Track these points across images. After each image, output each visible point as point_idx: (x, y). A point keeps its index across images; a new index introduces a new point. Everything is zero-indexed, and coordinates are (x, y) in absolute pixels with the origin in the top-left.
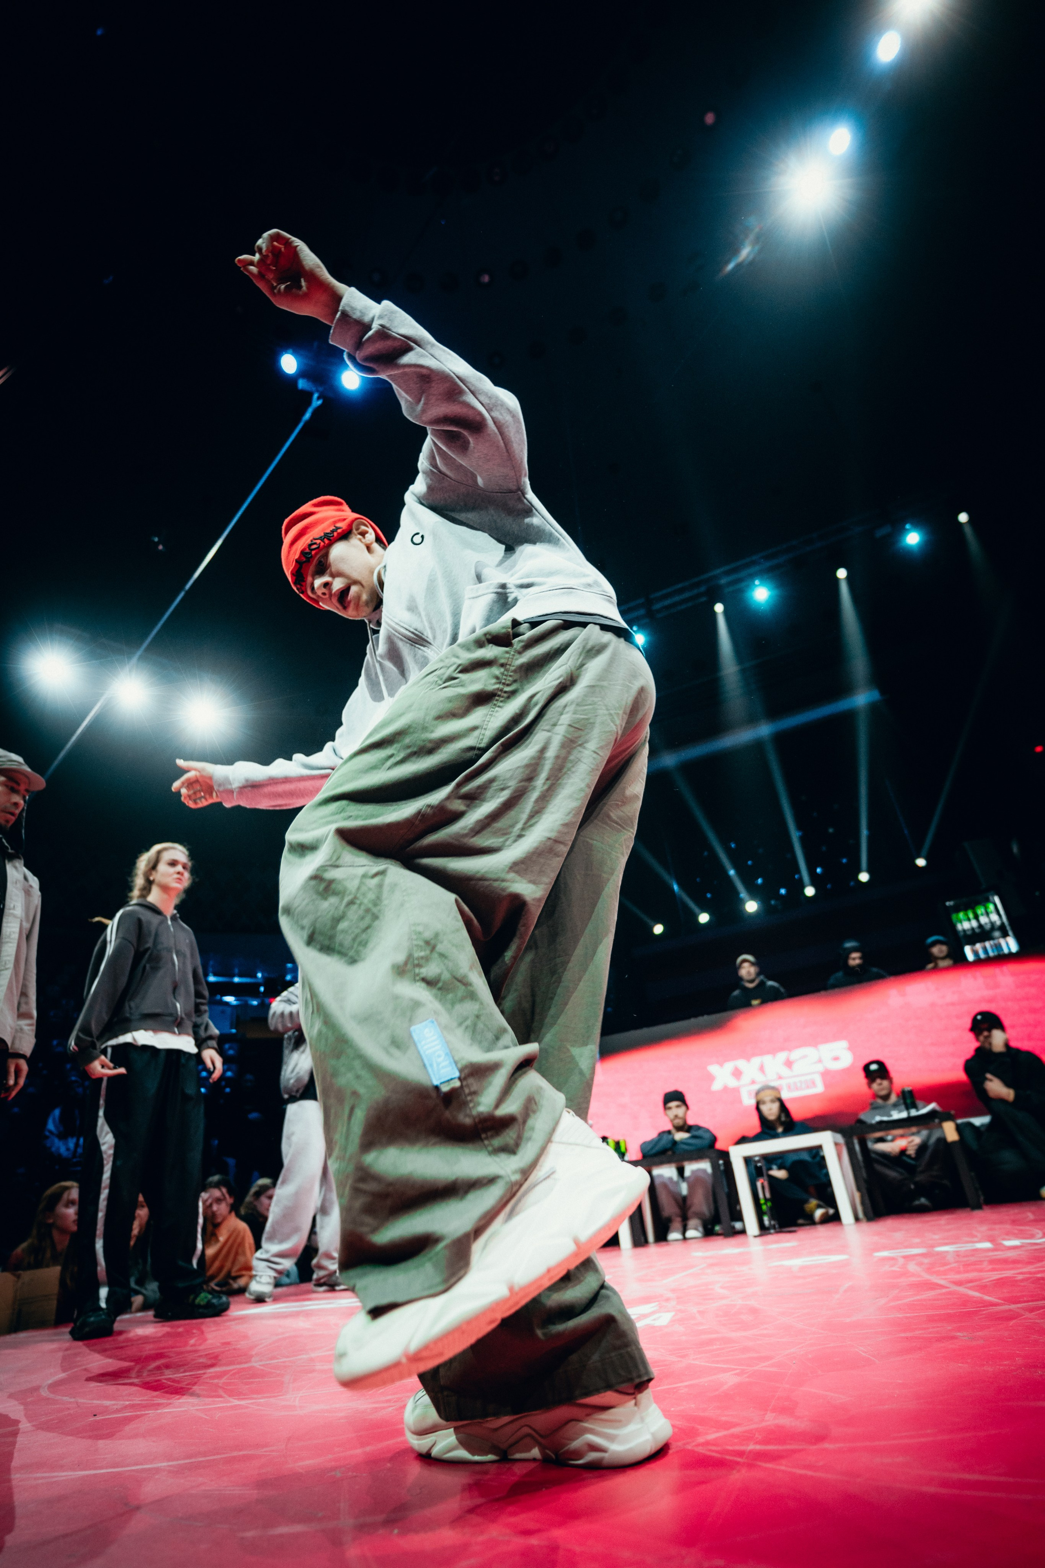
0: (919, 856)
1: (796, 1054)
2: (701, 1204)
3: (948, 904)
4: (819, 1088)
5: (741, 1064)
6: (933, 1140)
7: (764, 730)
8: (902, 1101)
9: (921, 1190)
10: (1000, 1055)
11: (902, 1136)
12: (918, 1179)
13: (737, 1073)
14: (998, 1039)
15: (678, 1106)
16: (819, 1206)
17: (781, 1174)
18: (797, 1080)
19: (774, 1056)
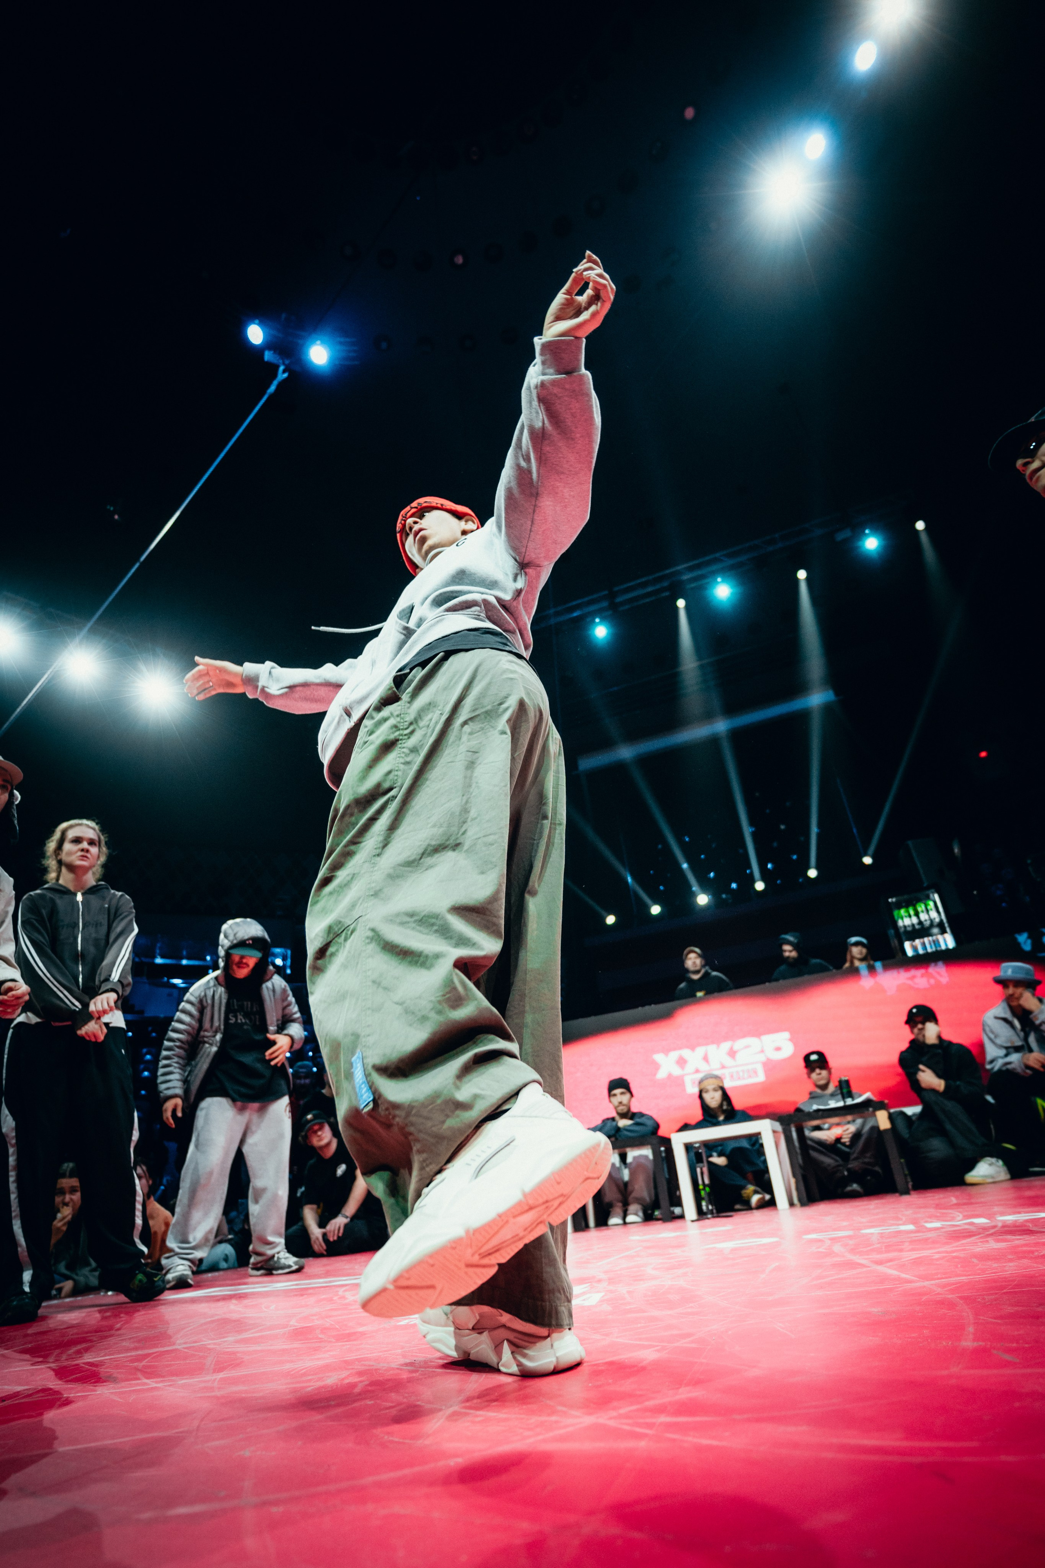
0: (866, 855)
1: (739, 1044)
2: (642, 1189)
3: (890, 900)
4: (761, 1078)
5: (686, 1053)
6: (867, 1128)
7: (721, 726)
8: (839, 1092)
9: (854, 1176)
10: (933, 1046)
11: (838, 1125)
12: (850, 1166)
13: (682, 1062)
14: (931, 1032)
15: (622, 1093)
16: (756, 1192)
17: (721, 1161)
18: (740, 1069)
19: (718, 1046)
